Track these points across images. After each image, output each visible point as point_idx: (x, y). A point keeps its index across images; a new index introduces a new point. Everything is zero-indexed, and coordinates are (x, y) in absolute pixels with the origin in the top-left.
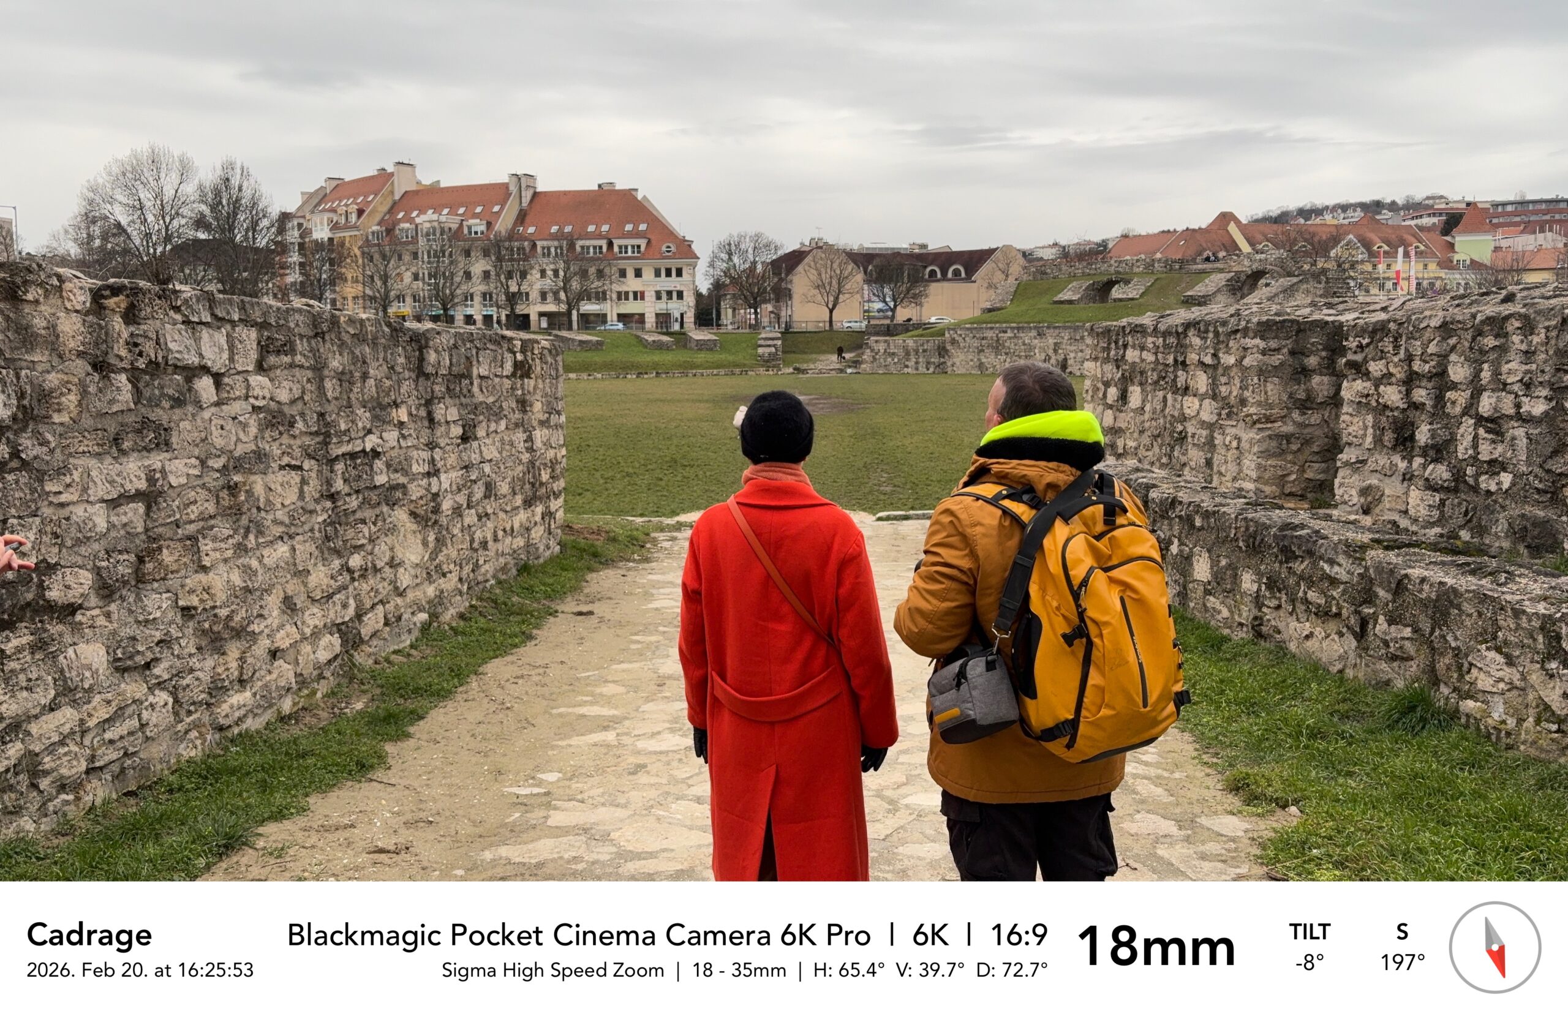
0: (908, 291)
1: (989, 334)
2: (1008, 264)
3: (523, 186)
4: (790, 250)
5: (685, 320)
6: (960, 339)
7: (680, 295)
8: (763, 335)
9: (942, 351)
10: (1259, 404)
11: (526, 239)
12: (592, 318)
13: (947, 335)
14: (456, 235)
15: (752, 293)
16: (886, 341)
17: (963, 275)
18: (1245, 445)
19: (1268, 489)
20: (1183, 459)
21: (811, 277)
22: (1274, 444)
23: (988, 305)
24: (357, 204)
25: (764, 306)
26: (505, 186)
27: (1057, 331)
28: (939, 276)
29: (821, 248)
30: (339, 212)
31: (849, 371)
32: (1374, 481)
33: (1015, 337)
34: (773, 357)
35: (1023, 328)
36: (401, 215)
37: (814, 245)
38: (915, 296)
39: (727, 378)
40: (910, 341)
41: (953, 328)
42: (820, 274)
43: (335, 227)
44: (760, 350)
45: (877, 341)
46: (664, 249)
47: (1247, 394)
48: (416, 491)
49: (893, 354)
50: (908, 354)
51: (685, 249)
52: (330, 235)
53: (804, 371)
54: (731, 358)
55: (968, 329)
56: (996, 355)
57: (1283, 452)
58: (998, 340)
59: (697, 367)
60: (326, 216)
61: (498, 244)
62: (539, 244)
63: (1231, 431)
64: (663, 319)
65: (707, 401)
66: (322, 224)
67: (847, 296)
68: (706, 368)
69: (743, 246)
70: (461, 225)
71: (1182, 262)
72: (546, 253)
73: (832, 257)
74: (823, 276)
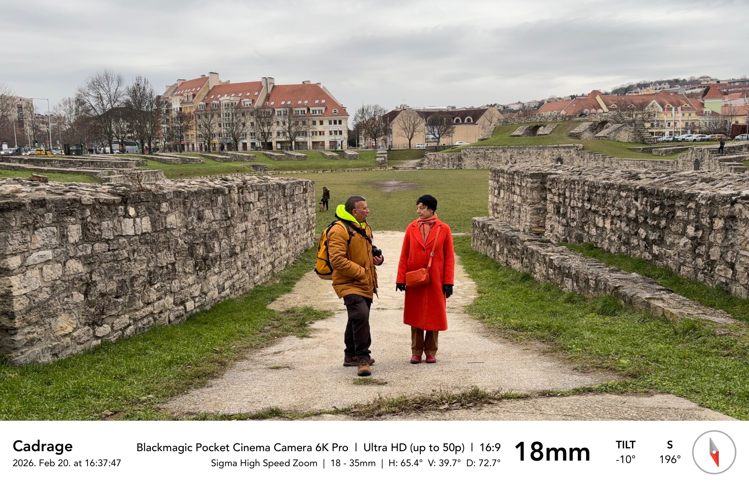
0: (445, 130)
1: (481, 151)
2: (491, 117)
3: (268, 83)
4: (391, 111)
5: (343, 144)
6: (468, 153)
7: (341, 133)
8: (379, 152)
9: (460, 159)
10: (531, 199)
11: (269, 108)
12: (300, 144)
13: (462, 152)
14: (239, 107)
15: (374, 132)
16: (434, 155)
17: (472, 121)
18: (527, 211)
19: (534, 225)
20: (513, 215)
21: (401, 124)
22: (535, 211)
23: (481, 137)
24: (192, 92)
25: (379, 138)
26: (260, 83)
27: (512, 150)
28: (461, 122)
29: (405, 110)
30: (184, 95)
31: (418, 168)
32: (553, 223)
33: (493, 152)
34: (383, 162)
35: (496, 148)
36: (212, 97)
37: (402, 108)
38: (448, 133)
39: (363, 172)
40: (445, 154)
41: (466, 148)
42: (405, 123)
43: (182, 102)
44: (378, 159)
45: (430, 155)
46: (333, 111)
47: (528, 196)
48: (284, 228)
49: (438, 160)
50: (444, 160)
51: (343, 112)
52: (180, 106)
53: (397, 169)
54: (364, 163)
55: (472, 149)
56: (484, 160)
57: (538, 214)
58: (485, 154)
59: (349, 167)
60: (178, 98)
61: (257, 110)
62: (276, 110)
63: (524, 207)
64: (333, 144)
65: (355, 184)
66: (176, 101)
67: (417, 133)
68: (353, 168)
69: (369, 111)
70: (240, 101)
71: (570, 117)
72: (279, 115)
73: (410, 115)
74: (406, 124)
